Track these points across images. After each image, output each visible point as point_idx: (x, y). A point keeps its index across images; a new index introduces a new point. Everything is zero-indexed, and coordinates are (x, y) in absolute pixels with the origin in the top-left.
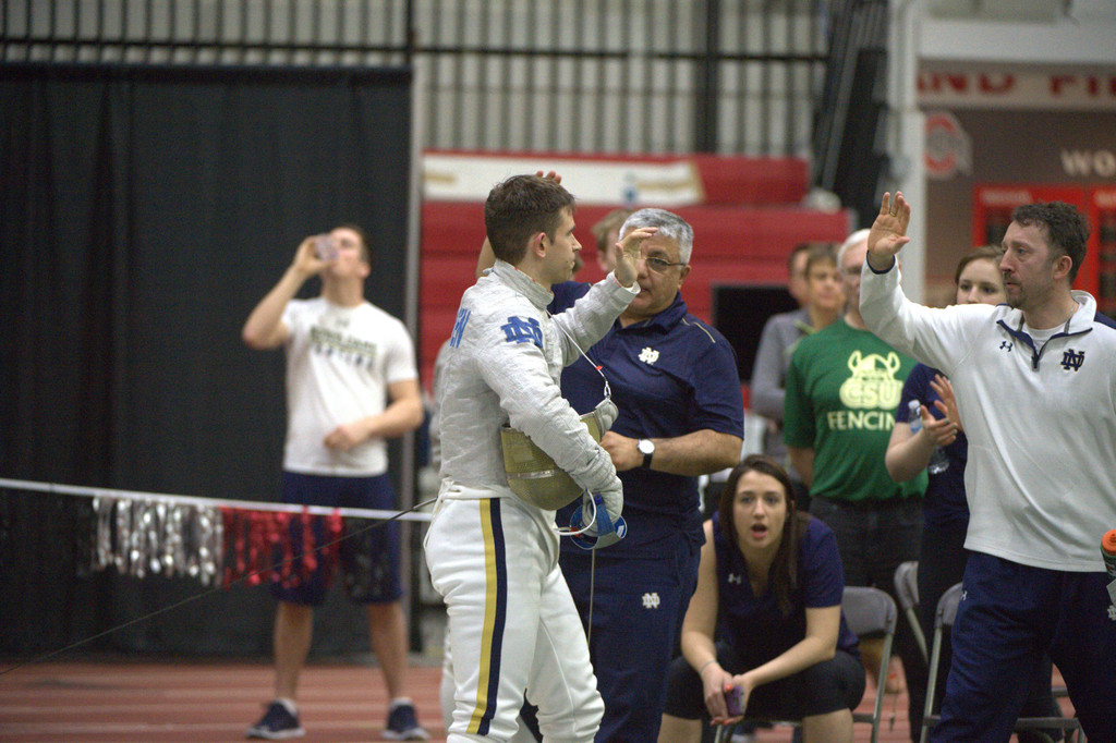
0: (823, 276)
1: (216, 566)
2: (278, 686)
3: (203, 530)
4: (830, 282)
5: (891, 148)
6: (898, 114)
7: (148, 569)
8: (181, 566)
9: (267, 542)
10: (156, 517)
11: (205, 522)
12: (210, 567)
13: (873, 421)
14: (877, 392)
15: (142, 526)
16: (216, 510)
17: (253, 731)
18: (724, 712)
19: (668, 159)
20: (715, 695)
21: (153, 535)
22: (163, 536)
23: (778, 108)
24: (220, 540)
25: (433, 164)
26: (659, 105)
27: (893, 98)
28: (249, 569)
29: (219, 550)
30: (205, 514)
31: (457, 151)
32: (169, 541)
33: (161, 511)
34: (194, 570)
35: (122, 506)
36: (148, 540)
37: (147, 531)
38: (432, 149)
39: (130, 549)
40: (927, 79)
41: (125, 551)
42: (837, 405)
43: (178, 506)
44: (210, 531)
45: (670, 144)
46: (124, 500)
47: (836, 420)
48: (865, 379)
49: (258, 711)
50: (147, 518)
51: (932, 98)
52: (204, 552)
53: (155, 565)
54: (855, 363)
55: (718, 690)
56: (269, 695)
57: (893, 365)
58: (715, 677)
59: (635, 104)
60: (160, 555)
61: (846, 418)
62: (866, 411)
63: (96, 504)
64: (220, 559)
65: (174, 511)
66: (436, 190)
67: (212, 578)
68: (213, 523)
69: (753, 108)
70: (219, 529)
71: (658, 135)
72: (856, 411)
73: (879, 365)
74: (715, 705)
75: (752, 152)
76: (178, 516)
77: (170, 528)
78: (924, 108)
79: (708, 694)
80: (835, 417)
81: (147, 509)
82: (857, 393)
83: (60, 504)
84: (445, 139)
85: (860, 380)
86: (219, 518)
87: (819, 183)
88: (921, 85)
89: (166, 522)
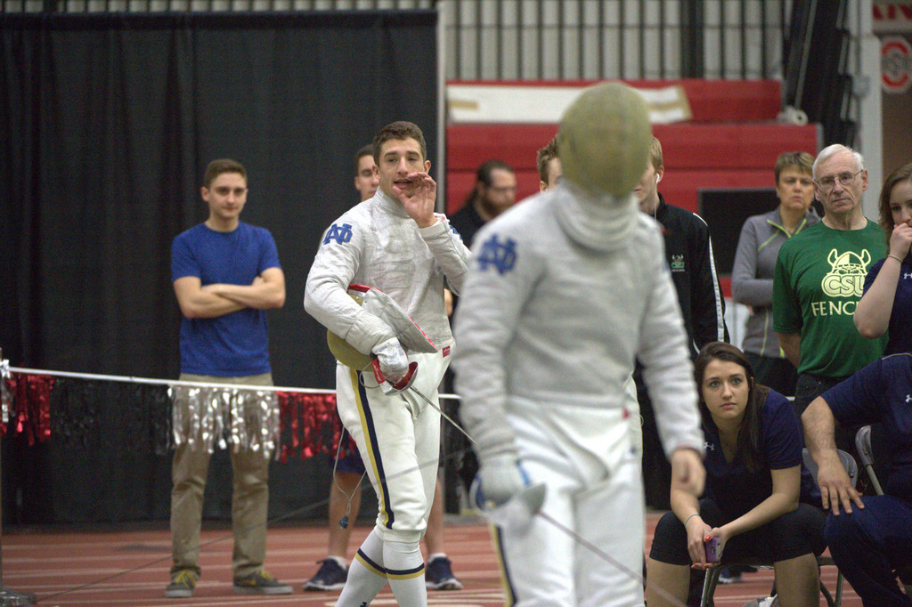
0: (793, 181)
1: (275, 444)
2: (330, 545)
3: (263, 413)
4: (798, 185)
5: (852, 70)
6: (858, 40)
7: (216, 446)
8: (245, 444)
9: (317, 421)
10: (222, 403)
11: (264, 405)
12: (270, 445)
13: (850, 308)
14: (853, 283)
15: (210, 410)
16: (273, 394)
17: (310, 584)
18: (703, 558)
19: (661, 84)
20: (696, 544)
21: (220, 418)
22: (229, 418)
23: (754, 37)
24: (277, 421)
25: (457, 93)
26: (651, 37)
27: (852, 26)
28: (303, 446)
29: (276, 429)
30: (264, 398)
31: (478, 81)
32: (235, 423)
33: (226, 397)
34: (256, 448)
35: (192, 393)
36: (215, 423)
37: (215, 414)
38: (458, 81)
39: (201, 430)
40: (884, 10)
41: (196, 433)
42: (819, 295)
43: (241, 392)
44: (269, 413)
45: (662, 71)
46: (195, 388)
47: (818, 309)
48: (841, 272)
49: (314, 567)
50: (215, 403)
51: (887, 25)
52: (265, 432)
53: (223, 444)
54: (833, 259)
55: (699, 539)
56: (323, 552)
57: (865, 259)
58: (697, 528)
59: (631, 37)
60: (227, 434)
61: (827, 306)
62: (844, 300)
63: (170, 392)
64: (278, 437)
65: (237, 396)
66: (460, 115)
67: (273, 453)
68: (271, 407)
69: (732, 37)
70: (277, 411)
71: (652, 64)
72: (836, 300)
73: (853, 260)
74: (696, 552)
75: (732, 76)
76: (241, 400)
77: (234, 412)
78: (879, 35)
79: (691, 543)
80: (817, 306)
81: (215, 394)
82: (836, 285)
83: (138, 393)
84: (468, 71)
85: (837, 273)
86: (276, 403)
87: (791, 102)
88: (876, 14)
89: (231, 407)
